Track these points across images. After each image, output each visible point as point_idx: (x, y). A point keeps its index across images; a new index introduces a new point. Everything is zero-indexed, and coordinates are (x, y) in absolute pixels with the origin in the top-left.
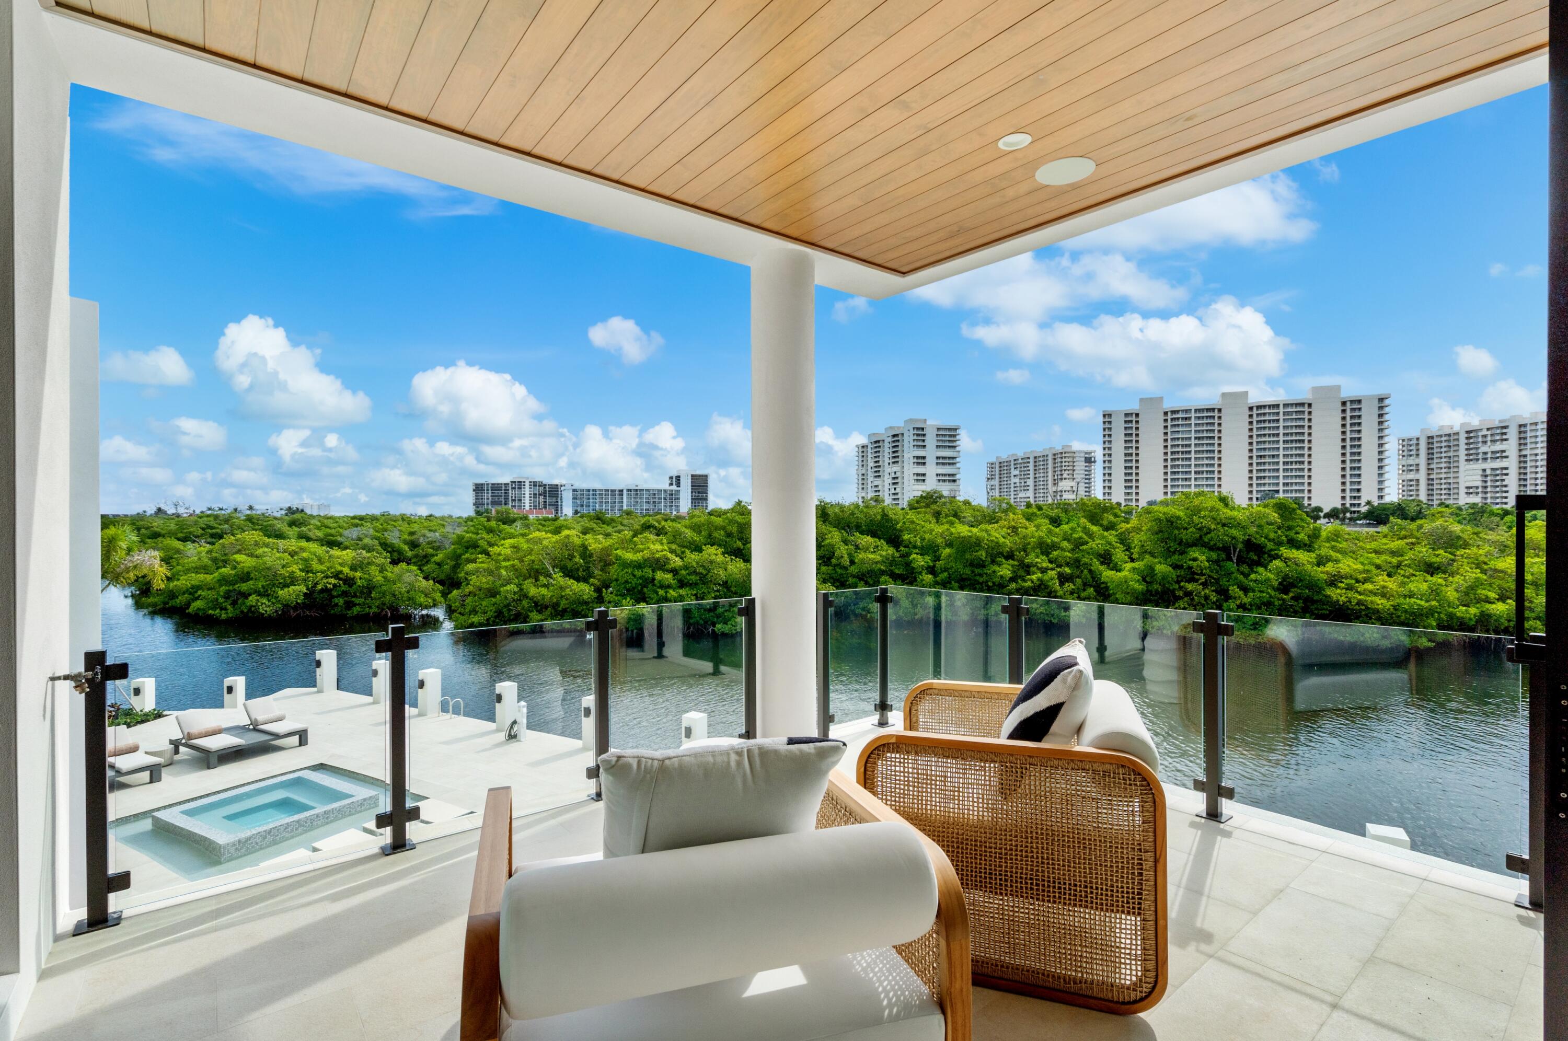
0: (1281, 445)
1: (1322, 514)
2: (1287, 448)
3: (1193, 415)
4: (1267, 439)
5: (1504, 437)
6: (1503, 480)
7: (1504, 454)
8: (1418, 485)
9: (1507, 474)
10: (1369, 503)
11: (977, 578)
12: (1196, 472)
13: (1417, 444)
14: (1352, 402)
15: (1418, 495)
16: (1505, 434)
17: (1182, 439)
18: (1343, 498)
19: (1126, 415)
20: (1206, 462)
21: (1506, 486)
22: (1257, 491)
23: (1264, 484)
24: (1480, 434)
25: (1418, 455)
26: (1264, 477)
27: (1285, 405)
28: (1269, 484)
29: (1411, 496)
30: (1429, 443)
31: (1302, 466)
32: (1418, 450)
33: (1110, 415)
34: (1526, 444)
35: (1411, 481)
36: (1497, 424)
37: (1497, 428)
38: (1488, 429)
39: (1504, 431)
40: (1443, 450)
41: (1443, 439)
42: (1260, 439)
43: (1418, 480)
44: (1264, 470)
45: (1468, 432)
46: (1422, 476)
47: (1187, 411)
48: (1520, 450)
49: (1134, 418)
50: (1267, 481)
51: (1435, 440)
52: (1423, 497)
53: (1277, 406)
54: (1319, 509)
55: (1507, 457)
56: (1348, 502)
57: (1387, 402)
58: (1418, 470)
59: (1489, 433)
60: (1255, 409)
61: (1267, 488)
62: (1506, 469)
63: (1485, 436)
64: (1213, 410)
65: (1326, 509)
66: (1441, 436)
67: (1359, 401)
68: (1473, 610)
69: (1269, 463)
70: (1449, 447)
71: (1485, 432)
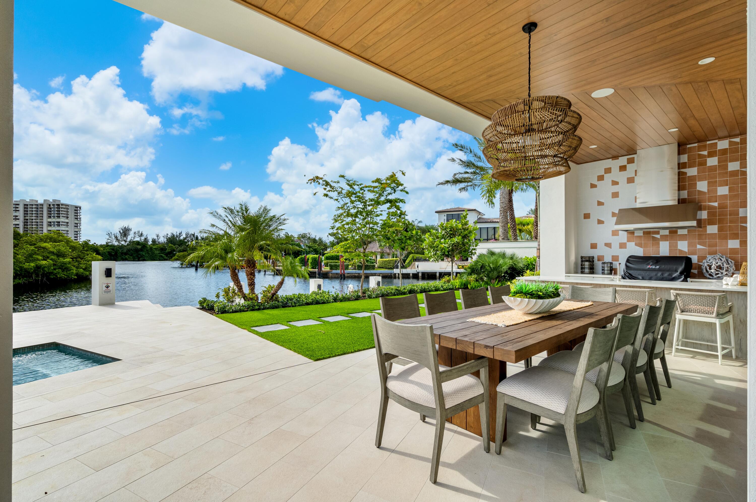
5: (17, 209)
7: (17, 218)
16: (18, 208)
34: (27, 214)
39: (17, 206)
48: (25, 217)
55: (18, 219)
62: (18, 225)
68: (32, 265)
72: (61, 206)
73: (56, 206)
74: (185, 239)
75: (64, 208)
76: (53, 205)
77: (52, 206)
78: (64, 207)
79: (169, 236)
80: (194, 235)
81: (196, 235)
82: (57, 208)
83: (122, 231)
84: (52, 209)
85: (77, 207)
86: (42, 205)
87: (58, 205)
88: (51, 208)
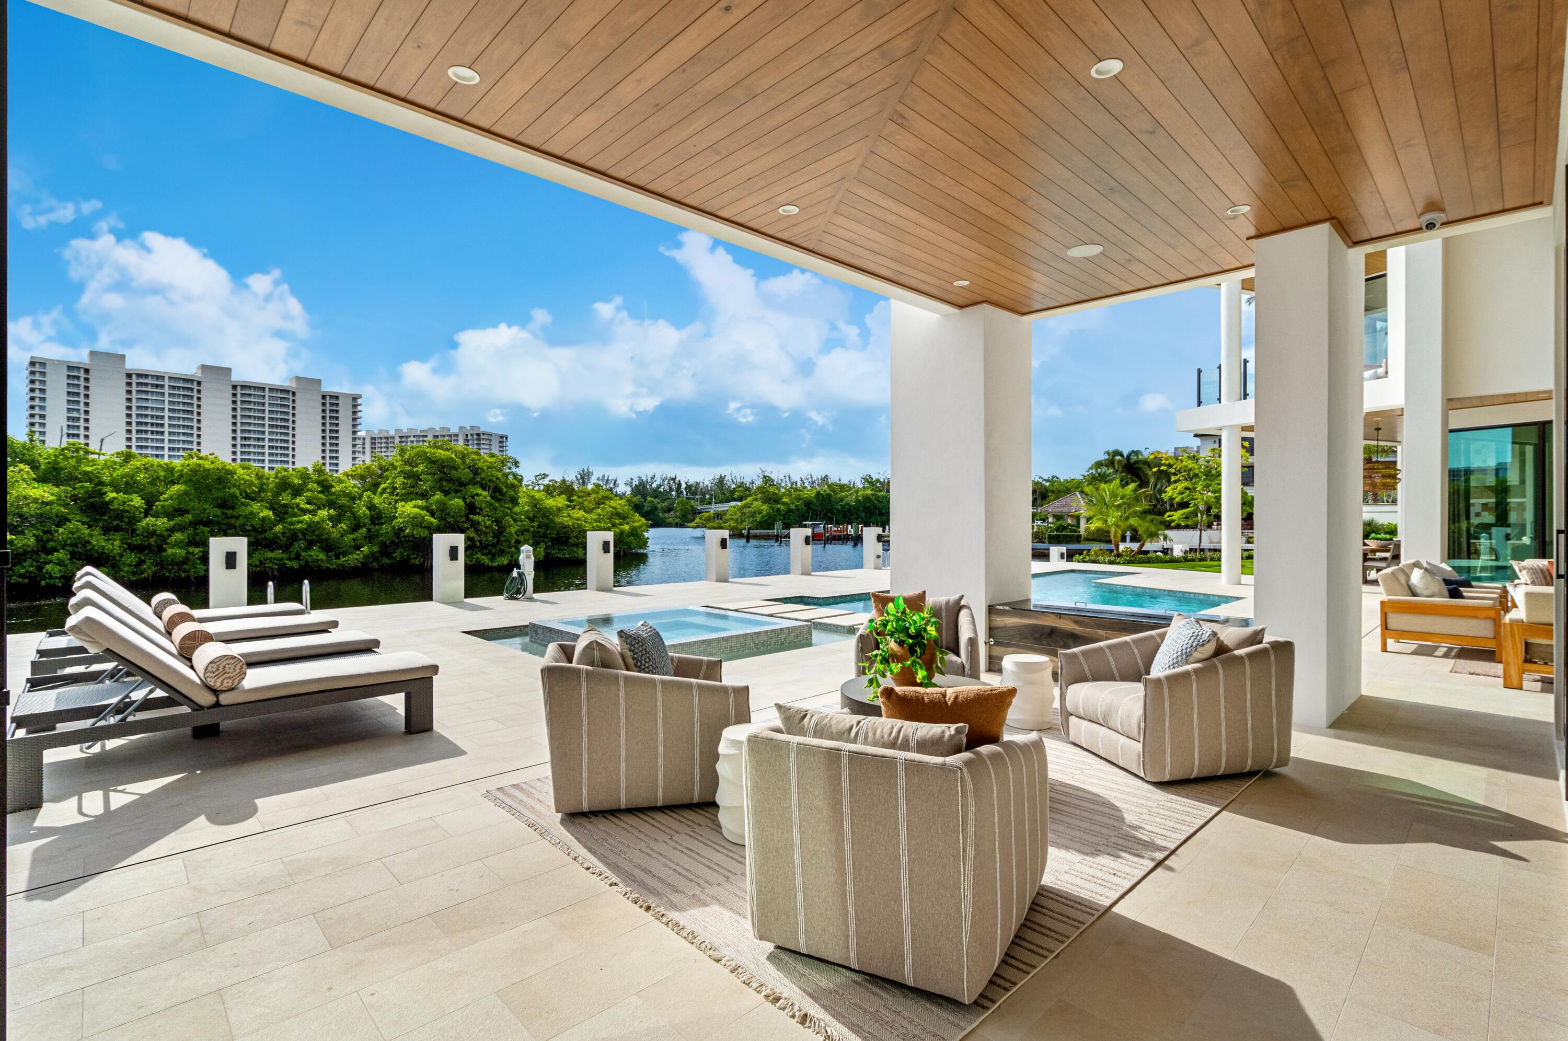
0: (267, 429)
2: (273, 433)
3: (166, 383)
4: (251, 421)
11: (232, 521)
12: (170, 449)
14: (331, 397)
17: (152, 408)
19: (70, 368)
20: (182, 438)
24: (409, 439)
25: (364, 453)
27: (271, 390)
30: (372, 443)
33: (43, 364)
36: (418, 433)
37: (420, 436)
38: (414, 436)
40: (383, 450)
41: (383, 441)
42: (244, 421)
44: (249, 453)
45: (401, 437)
47: (159, 377)
49: (82, 374)
50: (252, 457)
51: (377, 441)
53: (264, 389)
57: (359, 401)
59: (415, 439)
60: (239, 388)
63: (412, 442)
64: (192, 381)
66: (381, 438)
67: (337, 398)
69: (254, 446)
70: (387, 448)
71: (412, 439)
72: (482, 436)
73: (475, 437)
74: (659, 486)
75: (486, 440)
76: (472, 435)
77: (470, 437)
78: (485, 437)
79: (636, 482)
80: (674, 480)
81: (678, 479)
82: (477, 439)
83: (579, 477)
84: (470, 442)
85: (502, 437)
86: (457, 435)
87: (478, 435)
88: (468, 441)
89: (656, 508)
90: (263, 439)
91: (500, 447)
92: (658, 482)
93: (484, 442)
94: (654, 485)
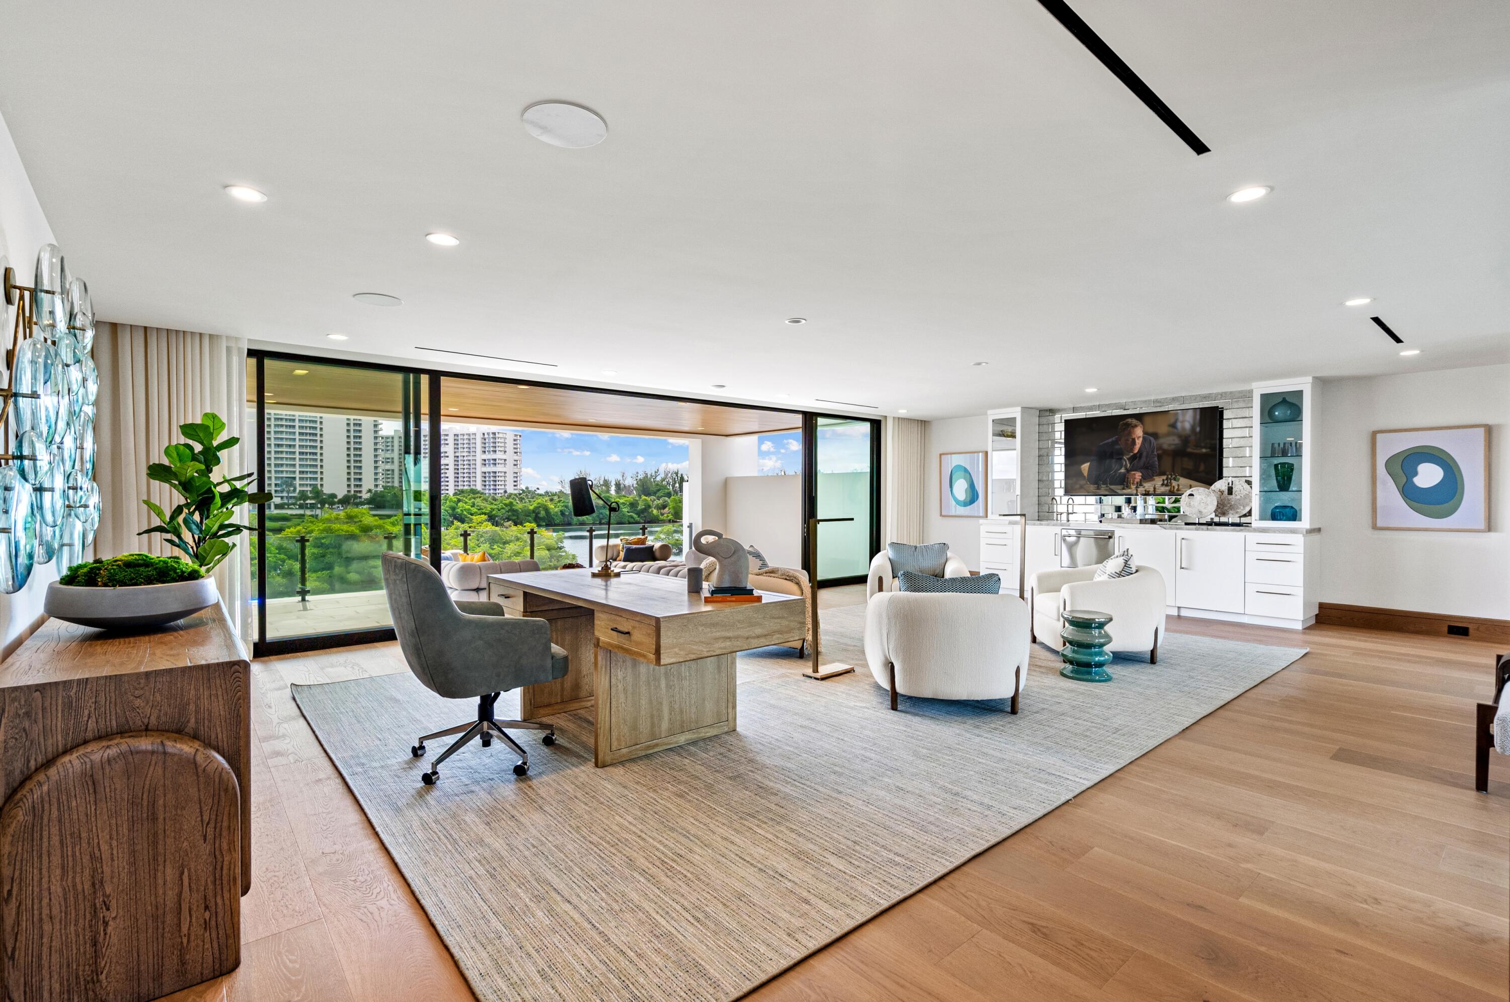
0: (297, 437)
1: (336, 500)
4: (284, 429)
6: (446, 473)
8: (393, 474)
9: (448, 469)
10: (370, 491)
13: (393, 442)
15: (393, 482)
18: (349, 486)
21: (447, 477)
22: (276, 478)
23: (282, 472)
25: (393, 450)
26: (282, 465)
28: (287, 472)
29: (388, 482)
31: (315, 457)
32: (393, 446)
35: (388, 470)
42: (277, 429)
43: (393, 471)
44: (282, 458)
46: (396, 467)
50: (284, 469)
52: (396, 484)
54: (333, 496)
56: (353, 489)
58: (393, 462)
61: (284, 475)
65: (340, 496)
69: (287, 452)
89: (649, 507)
90: (294, 446)
91: (515, 444)
92: (663, 476)
93: (499, 440)
94: (658, 479)
